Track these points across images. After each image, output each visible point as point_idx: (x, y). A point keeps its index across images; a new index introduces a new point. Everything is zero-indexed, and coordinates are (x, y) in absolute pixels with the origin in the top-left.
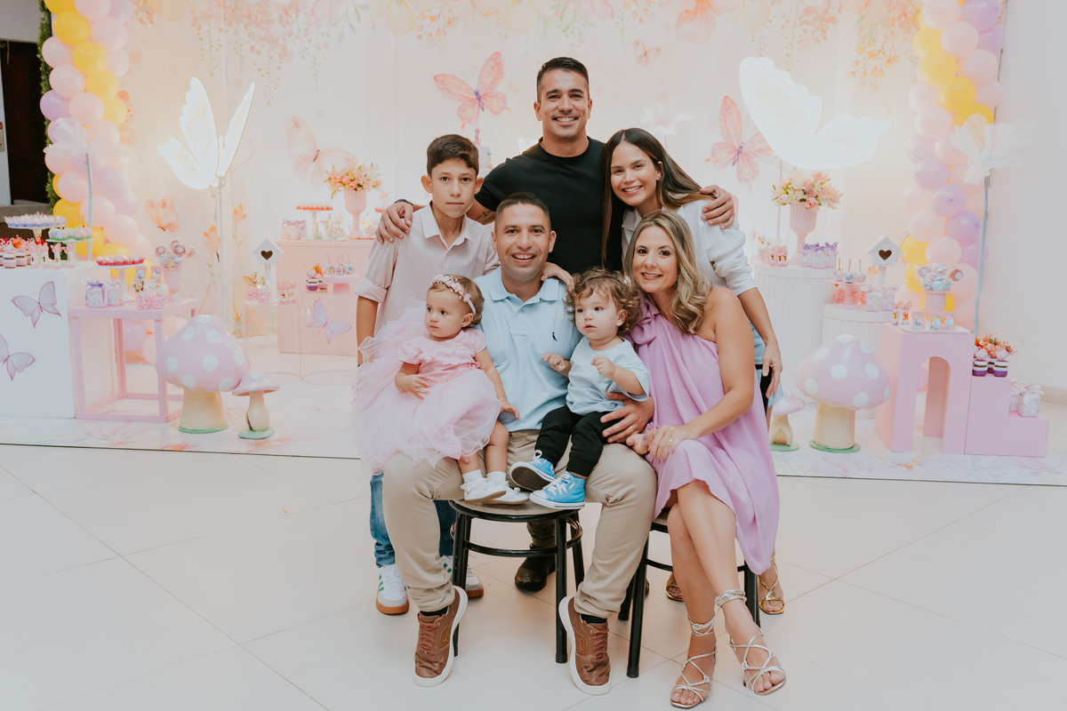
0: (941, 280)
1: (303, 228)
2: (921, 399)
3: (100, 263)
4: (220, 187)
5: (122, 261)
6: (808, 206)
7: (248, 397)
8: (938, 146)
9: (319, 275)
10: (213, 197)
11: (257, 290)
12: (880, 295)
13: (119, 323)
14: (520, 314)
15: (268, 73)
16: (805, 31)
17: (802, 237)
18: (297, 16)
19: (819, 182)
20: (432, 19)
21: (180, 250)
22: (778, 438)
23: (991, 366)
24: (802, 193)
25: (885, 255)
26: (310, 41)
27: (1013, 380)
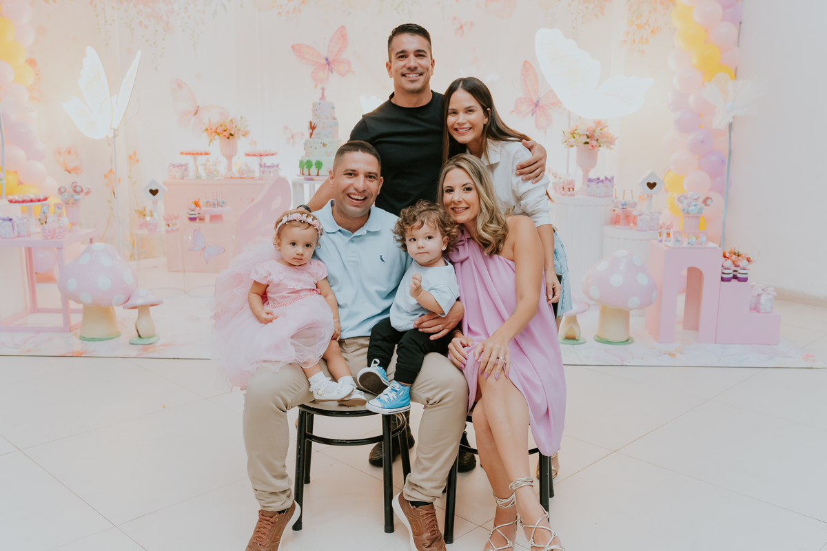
0: (696, 205)
1: (186, 170)
2: (681, 299)
3: (11, 201)
4: (115, 137)
5: (29, 199)
6: (590, 147)
7: (137, 310)
8: (692, 99)
9: (198, 208)
10: (109, 145)
11: (147, 221)
12: (648, 218)
13: (29, 251)
14: (351, 244)
15: (155, 43)
16: (587, 8)
17: (586, 172)
19: (600, 128)
21: (78, 189)
22: (569, 334)
23: (735, 273)
24: (586, 137)
25: (652, 186)
26: (189, 17)
27: (752, 284)
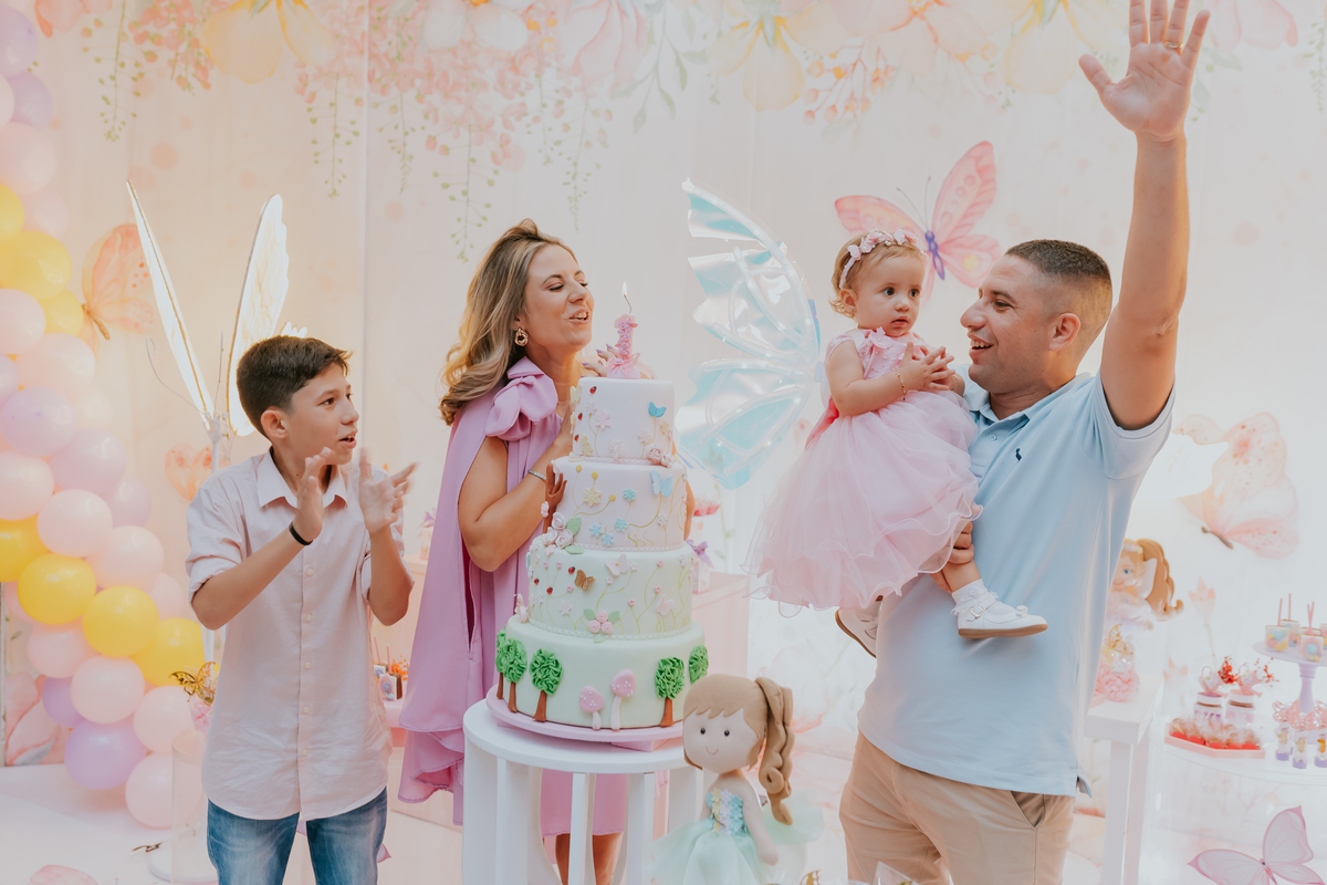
15: (465, 193)
18: (538, 76)
20: (840, 73)
26: (566, 128)
